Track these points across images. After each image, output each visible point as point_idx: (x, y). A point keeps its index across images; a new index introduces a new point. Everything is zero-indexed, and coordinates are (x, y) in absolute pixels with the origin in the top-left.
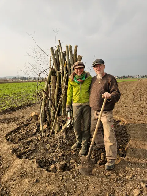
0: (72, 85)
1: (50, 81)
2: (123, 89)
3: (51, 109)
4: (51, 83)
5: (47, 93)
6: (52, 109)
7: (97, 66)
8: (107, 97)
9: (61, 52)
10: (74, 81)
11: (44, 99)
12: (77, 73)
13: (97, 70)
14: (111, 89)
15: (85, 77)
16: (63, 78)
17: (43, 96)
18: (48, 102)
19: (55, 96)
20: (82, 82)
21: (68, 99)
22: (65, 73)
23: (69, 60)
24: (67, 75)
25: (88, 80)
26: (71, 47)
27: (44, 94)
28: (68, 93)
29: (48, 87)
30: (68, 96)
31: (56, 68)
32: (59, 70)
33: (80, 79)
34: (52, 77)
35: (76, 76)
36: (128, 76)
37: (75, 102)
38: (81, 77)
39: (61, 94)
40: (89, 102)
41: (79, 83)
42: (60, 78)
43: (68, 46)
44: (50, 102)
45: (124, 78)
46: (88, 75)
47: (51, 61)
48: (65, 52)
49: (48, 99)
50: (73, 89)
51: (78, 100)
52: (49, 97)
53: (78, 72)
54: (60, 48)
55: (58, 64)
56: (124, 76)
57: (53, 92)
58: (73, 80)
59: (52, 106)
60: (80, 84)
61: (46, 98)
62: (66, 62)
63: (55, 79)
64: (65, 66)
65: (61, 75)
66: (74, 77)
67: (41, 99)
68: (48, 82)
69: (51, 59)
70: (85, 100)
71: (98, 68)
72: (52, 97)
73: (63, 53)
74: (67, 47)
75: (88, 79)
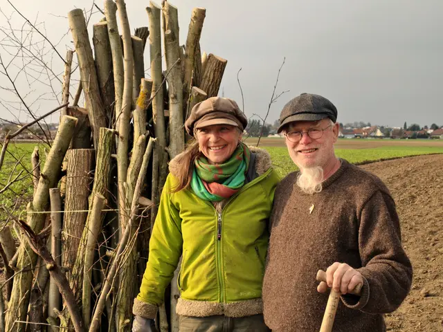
0: (176, 209)
1: (61, 174)
2: (413, 198)
3: (58, 321)
4: (65, 184)
5: (39, 238)
6: (64, 323)
7: (300, 127)
8: (344, 286)
9: (121, 31)
10: (190, 187)
11: (21, 264)
12: (205, 152)
13: (300, 147)
14: (364, 243)
15: (246, 174)
16: (128, 162)
17: (21, 250)
18: (43, 278)
19: (84, 253)
20: (229, 198)
21: (149, 276)
22: (138, 139)
23: (162, 77)
24: (147, 151)
25: (259, 189)
26: (173, 12)
27: (23, 239)
28: (152, 244)
29: (46, 204)
30: (153, 259)
31: (96, 111)
32: (108, 120)
33: (220, 181)
34: (71, 154)
35: (201, 166)
36: (435, 127)
37: (189, 293)
38: (225, 172)
39: (112, 244)
40: (258, 298)
41: (211, 203)
42: (114, 161)
43: (158, 11)
44: (53, 281)
45: (414, 137)
46: (260, 164)
47: (69, 73)
48: (143, 33)
49: (48, 266)
50: (183, 226)
51: (201, 287)
52: (49, 259)
53: (208, 148)
54: (118, 14)
55: (103, 93)
56: (415, 128)
57: (72, 228)
58: (184, 184)
59: (65, 304)
60: (219, 206)
61: (36, 259)
62: (149, 85)
63: (85, 162)
64: (139, 104)
65: (121, 146)
66: (193, 169)
67: (7, 263)
68: (52, 177)
69: (69, 64)
70: (241, 290)
71: (303, 140)
72: (65, 257)
73: (132, 43)
74: (154, 12)
75: (259, 183)
